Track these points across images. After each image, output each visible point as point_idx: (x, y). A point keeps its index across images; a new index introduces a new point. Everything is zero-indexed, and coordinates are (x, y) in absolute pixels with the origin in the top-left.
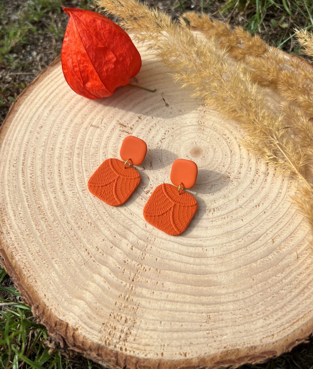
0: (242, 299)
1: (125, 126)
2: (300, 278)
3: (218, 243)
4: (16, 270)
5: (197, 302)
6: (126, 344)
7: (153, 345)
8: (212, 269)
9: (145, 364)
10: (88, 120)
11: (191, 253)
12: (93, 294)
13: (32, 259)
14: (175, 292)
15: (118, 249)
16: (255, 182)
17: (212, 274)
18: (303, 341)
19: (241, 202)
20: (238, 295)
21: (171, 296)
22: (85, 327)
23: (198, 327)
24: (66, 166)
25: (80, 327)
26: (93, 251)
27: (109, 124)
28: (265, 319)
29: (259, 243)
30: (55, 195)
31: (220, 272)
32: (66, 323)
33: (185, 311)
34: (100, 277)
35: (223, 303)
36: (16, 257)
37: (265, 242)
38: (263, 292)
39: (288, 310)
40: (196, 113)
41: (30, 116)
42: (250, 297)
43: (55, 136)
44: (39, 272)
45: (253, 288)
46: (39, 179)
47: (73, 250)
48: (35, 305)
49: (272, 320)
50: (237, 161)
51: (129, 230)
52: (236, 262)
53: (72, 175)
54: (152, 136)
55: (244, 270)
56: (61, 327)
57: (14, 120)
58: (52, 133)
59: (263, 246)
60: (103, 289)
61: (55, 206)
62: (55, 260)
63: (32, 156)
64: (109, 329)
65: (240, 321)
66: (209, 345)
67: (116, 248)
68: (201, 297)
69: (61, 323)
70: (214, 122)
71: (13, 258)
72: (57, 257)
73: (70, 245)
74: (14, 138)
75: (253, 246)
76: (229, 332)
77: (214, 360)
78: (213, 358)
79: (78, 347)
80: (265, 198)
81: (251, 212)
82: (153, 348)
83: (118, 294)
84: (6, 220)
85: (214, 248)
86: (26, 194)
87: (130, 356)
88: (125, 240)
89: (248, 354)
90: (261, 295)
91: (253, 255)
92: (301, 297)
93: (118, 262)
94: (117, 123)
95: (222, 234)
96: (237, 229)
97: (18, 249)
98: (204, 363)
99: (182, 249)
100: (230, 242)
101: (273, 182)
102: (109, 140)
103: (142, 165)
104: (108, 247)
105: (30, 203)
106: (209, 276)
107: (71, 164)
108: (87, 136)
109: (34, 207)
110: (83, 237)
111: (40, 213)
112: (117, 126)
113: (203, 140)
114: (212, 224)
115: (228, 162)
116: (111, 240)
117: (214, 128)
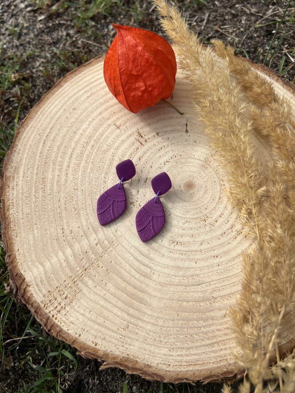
0: (161, 326)
1: (142, 136)
2: (217, 333)
3: (166, 272)
4: (6, 220)
5: (125, 310)
6: (58, 314)
7: (76, 325)
8: (150, 291)
9: (65, 336)
10: (114, 118)
11: (140, 270)
12: (52, 265)
13: (21, 217)
14: (112, 294)
15: (86, 240)
16: (226, 235)
17: (147, 294)
18: (190, 382)
19: (203, 247)
20: (160, 321)
21: (108, 296)
22: (36, 287)
23: (116, 329)
24: (79, 152)
25: (32, 286)
26: (67, 232)
27: (129, 128)
28: (170, 350)
29: (199, 288)
30: (60, 173)
31: (155, 296)
32: (24, 277)
33: (113, 313)
34: (62, 255)
35: (144, 321)
36: (11, 210)
37: (205, 290)
38: (180, 329)
39: (192, 352)
40: (208, 149)
41: (70, 95)
42: (168, 327)
43: (82, 122)
44: (22, 230)
45: (174, 322)
46: (54, 154)
47: (53, 224)
48: (9, 254)
49: (174, 354)
50: (220, 209)
51: (102, 229)
52: (172, 295)
53: (80, 162)
54: (159, 155)
55: (174, 304)
56: (19, 279)
57: (56, 94)
58: (80, 118)
59: (201, 293)
60: (61, 266)
61: (55, 182)
62: (37, 226)
63: (56, 132)
64: (51, 297)
65: (150, 341)
66: (117, 346)
67: (85, 238)
68: (130, 308)
69: (20, 276)
71: (8, 210)
72: (39, 225)
73: (53, 219)
74: (50, 110)
75: (192, 289)
76: (137, 345)
77: (115, 360)
78: (115, 358)
79: (25, 299)
80: (225, 253)
81: (207, 259)
82: (75, 327)
83: (70, 274)
84: (16, 177)
85: (161, 275)
86: (38, 163)
87: (57, 324)
88: (95, 235)
89: (142, 368)
90: (177, 330)
91: (188, 296)
92: (209, 348)
93: (81, 250)
94: (136, 131)
95: (173, 267)
96: (188, 268)
97: (15, 205)
98: (107, 358)
99: (135, 263)
100: (176, 276)
101: (241, 242)
102: (123, 143)
103: (138, 177)
104: (79, 234)
105: (38, 171)
106: (144, 295)
107: (83, 152)
108: (107, 132)
109: (40, 176)
110: (65, 217)
111: (42, 183)
112: (135, 133)
113: (201, 177)
114: (169, 254)
115: (212, 207)
116: (84, 229)
117: (217, 171)
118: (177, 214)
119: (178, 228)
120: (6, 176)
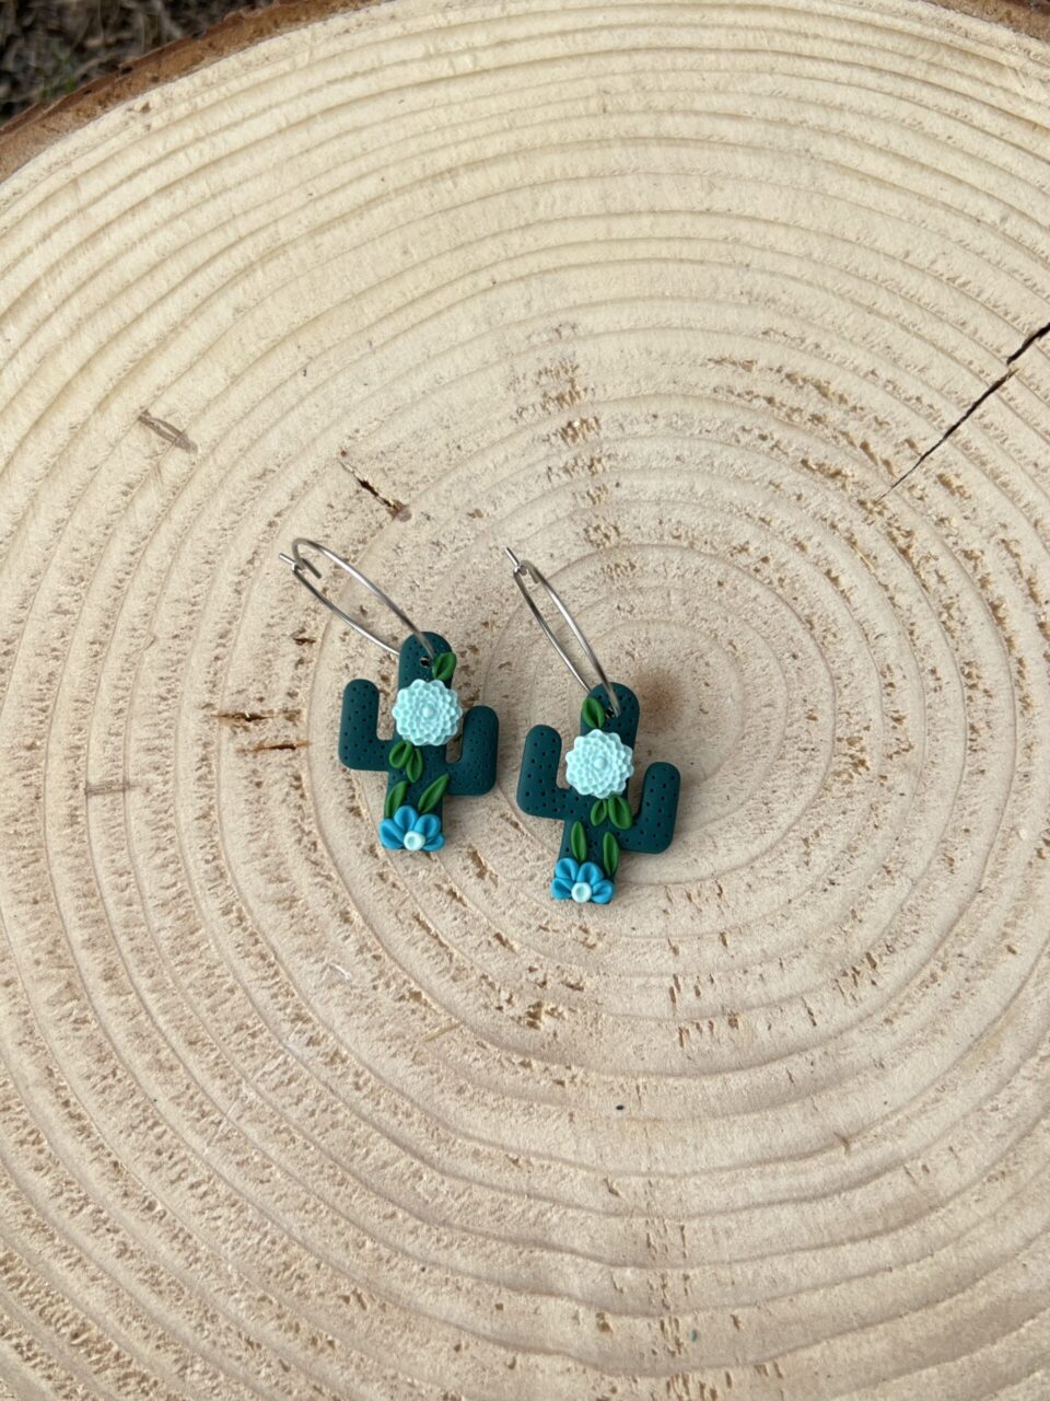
1: (253, 718)
3: (957, 1112)
8: (991, 1243)
10: (56, 772)
11: (868, 1217)
15: (544, 1361)
16: (984, 733)
17: (994, 1268)
19: (967, 865)
24: (84, 1063)
27: (166, 742)
30: (118, 1238)
31: (1029, 1242)
40: (554, 490)
50: (857, 665)
51: (548, 1246)
53: (138, 1099)
61: (144, 1292)
67: (534, 1359)
81: (1028, 891)
85: (951, 1140)
88: (552, 1301)
94: (207, 720)
95: (958, 1062)
96: (1010, 1006)
99: (821, 1219)
100: (1005, 1083)
102: (217, 826)
103: (439, 887)
104: (495, 1373)
105: (19, 1335)
106: (989, 1286)
107: (100, 1045)
108: (97, 858)
109: (53, 1345)
110: (357, 1380)
111: (98, 1361)
112: (214, 735)
113: (654, 621)
114: (894, 1033)
115: (821, 684)
116: (488, 1333)
117: (678, 537)
118: (740, 856)
119: (804, 904)
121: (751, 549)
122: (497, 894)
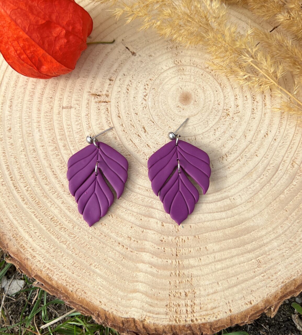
0: (283, 233)
1: (99, 95)
3: (242, 188)
4: (60, 290)
5: (243, 252)
6: (195, 315)
7: (219, 306)
8: (247, 215)
9: (219, 325)
10: (56, 103)
11: (221, 208)
12: (145, 283)
13: (70, 273)
14: (219, 251)
15: (149, 231)
16: (256, 110)
17: (247, 220)
19: (249, 138)
20: (278, 230)
21: (218, 255)
22: (151, 315)
23: (253, 274)
24: (58, 164)
25: (147, 317)
26: (126, 242)
27: (80, 99)
29: (280, 173)
30: (62, 200)
31: (254, 216)
32: (132, 318)
33: (236, 264)
34: (144, 264)
35: (267, 243)
36: (54, 277)
37: (285, 169)
38: (298, 219)
40: (168, 52)
42: (289, 228)
43: (30, 134)
44: (83, 283)
45: (289, 219)
46: (36, 189)
47: (107, 249)
48: (95, 315)
50: (230, 94)
51: (152, 208)
52: (265, 200)
54: (132, 97)
55: (275, 205)
56: (129, 323)
58: (25, 132)
59: (285, 175)
60: (152, 274)
61: (67, 211)
62: (93, 265)
63: (16, 167)
64: (174, 308)
65: (288, 253)
66: (268, 286)
67: (147, 231)
68: (246, 246)
69: (127, 321)
70: (190, 56)
71: (51, 279)
72: (95, 262)
73: (101, 245)
75: (275, 179)
76: (281, 267)
77: (277, 298)
78: (275, 296)
80: (270, 125)
81: (262, 144)
82: (220, 309)
83: (168, 273)
84: (24, 244)
85: (240, 194)
86: (31, 210)
87: (202, 324)
88: (152, 219)
90: (298, 223)
91: (278, 187)
93: (155, 243)
94: (89, 95)
95: (243, 178)
96: (255, 167)
97: (52, 268)
98: (270, 303)
100: (253, 183)
101: (273, 104)
102: (90, 117)
103: (136, 134)
104: (139, 233)
105: (40, 218)
106: (245, 224)
107: (61, 160)
108: (64, 122)
109: (47, 220)
110: (110, 232)
111: (56, 224)
112: (90, 98)
113: (187, 81)
114: (230, 170)
115: (221, 97)
116: (138, 224)
117: (194, 64)
118: (200, 132)
119: (213, 143)
120: (14, 253)
121: (209, 68)
122: (148, 136)
